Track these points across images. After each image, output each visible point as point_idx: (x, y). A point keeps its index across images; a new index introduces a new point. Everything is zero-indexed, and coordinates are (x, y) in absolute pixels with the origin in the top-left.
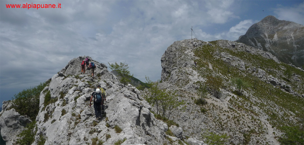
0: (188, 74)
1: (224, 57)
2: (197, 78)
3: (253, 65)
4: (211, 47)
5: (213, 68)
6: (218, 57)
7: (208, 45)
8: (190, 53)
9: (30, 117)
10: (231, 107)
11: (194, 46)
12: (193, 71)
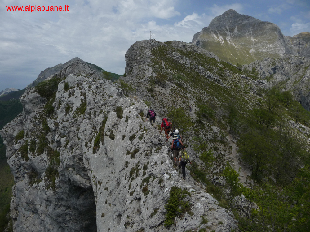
0: (144, 70)
1: (175, 56)
2: (151, 73)
3: (196, 63)
4: (166, 47)
5: (165, 66)
6: (170, 56)
7: (164, 46)
8: (148, 52)
9: (46, 97)
10: (171, 94)
11: (152, 46)
12: (149, 68)
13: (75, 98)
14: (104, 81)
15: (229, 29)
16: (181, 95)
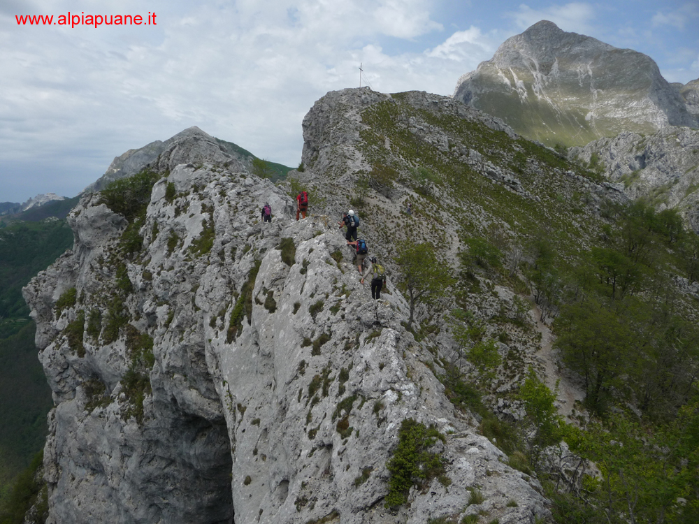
0: (345, 157)
1: (414, 127)
2: (359, 165)
3: (463, 143)
4: (394, 105)
5: (391, 147)
6: (403, 126)
7: (389, 102)
8: (354, 116)
9: (125, 215)
11: (363, 103)
12: (357, 152)
13: (190, 217)
14: (255, 181)
15: (540, 65)
16: (428, 215)
